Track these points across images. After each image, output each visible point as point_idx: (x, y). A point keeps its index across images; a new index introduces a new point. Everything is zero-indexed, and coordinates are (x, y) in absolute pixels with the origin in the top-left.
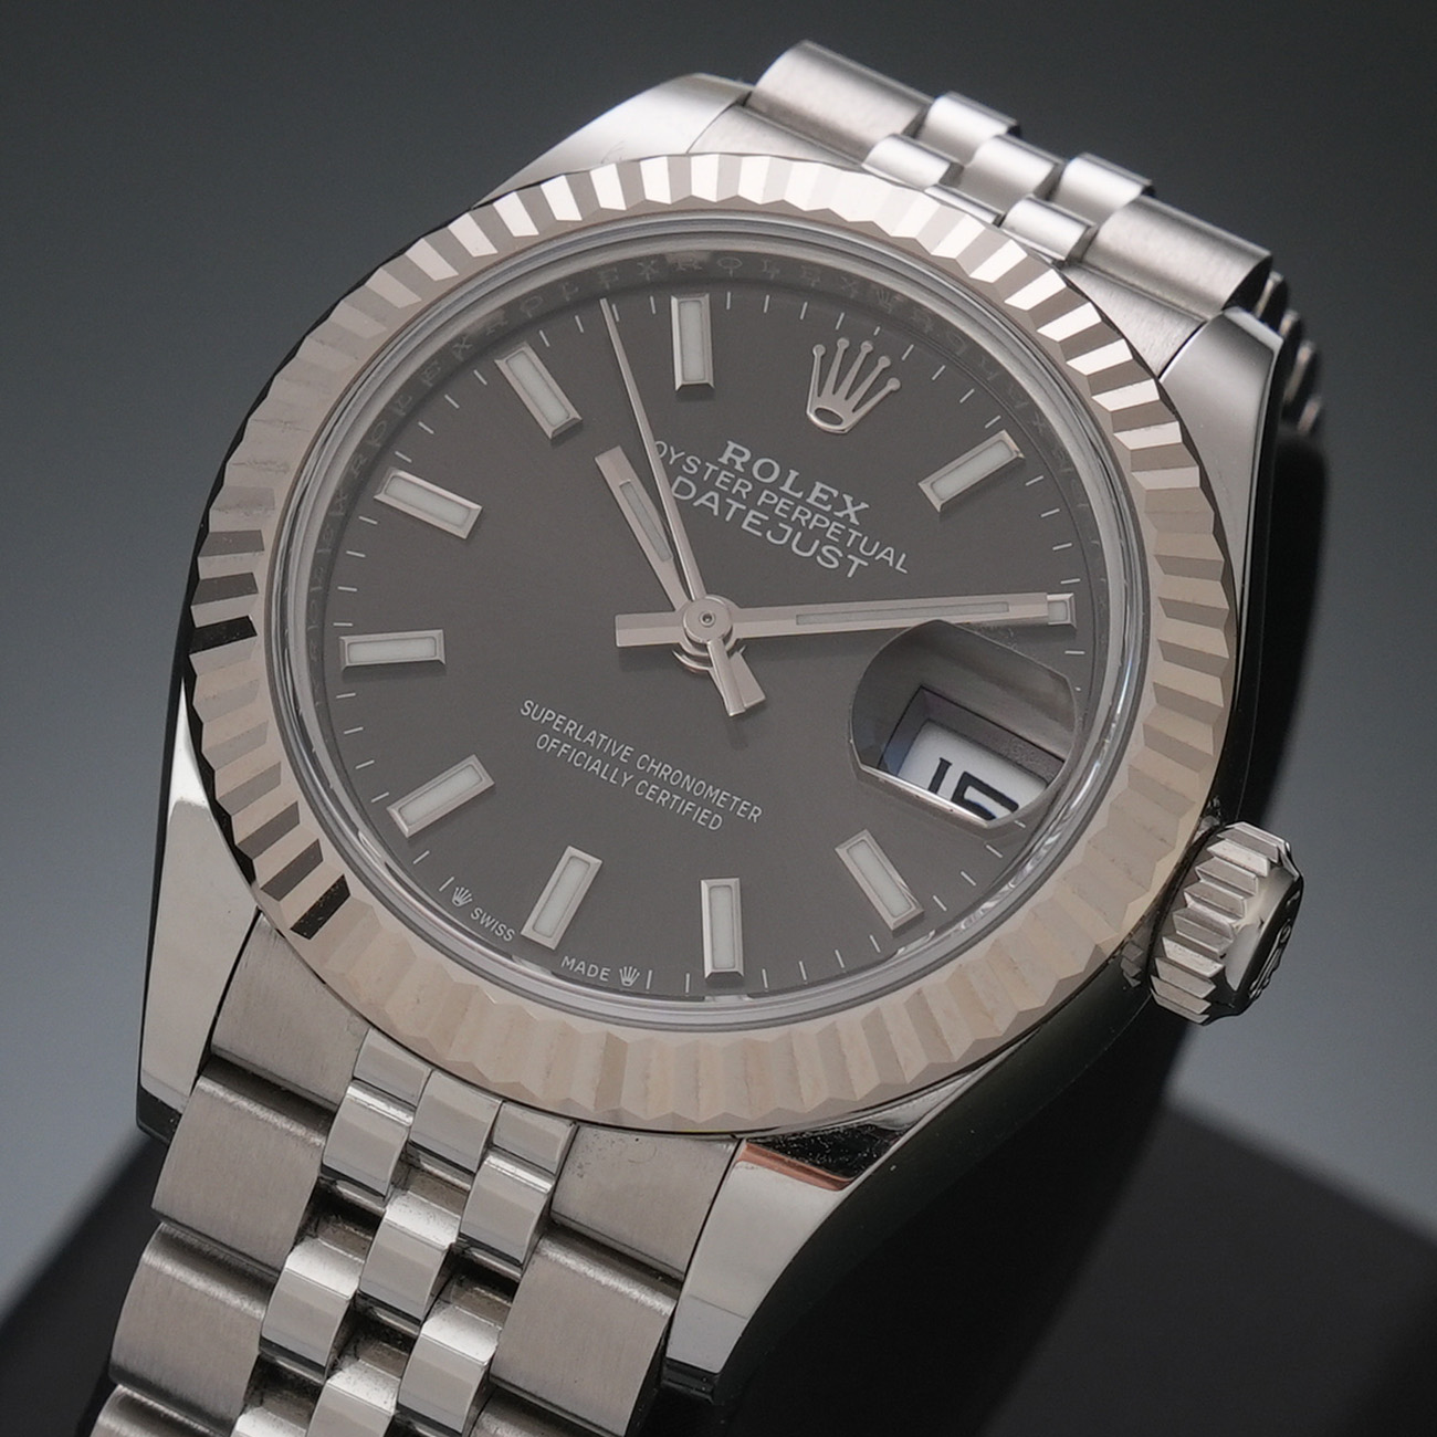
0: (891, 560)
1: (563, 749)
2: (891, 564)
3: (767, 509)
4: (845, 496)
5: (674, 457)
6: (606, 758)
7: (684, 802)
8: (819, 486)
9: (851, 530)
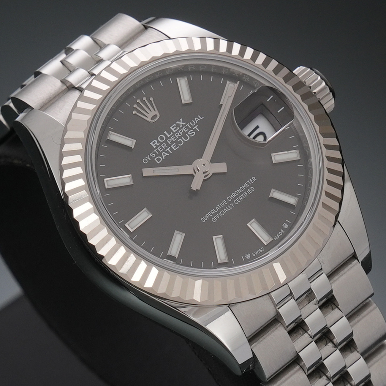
0: (198, 119)
1: (218, 216)
2: (200, 120)
3: (172, 142)
4: (177, 123)
5: (149, 158)
6: (224, 207)
7: (244, 194)
8: (171, 128)
9: (187, 125)
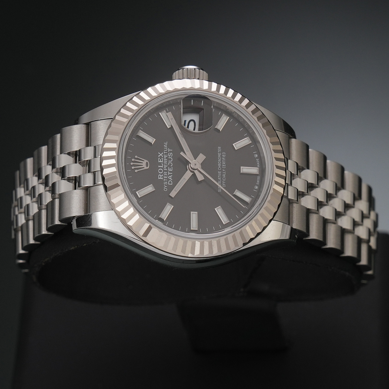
1: (224, 182)
2: (167, 145)
3: (167, 168)
4: (159, 157)
5: (166, 186)
6: (222, 175)
7: (223, 160)
8: (159, 162)
9: (164, 153)
